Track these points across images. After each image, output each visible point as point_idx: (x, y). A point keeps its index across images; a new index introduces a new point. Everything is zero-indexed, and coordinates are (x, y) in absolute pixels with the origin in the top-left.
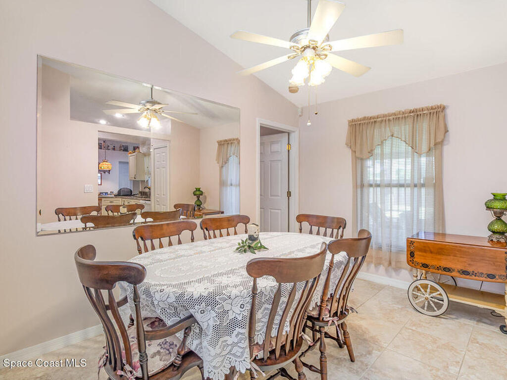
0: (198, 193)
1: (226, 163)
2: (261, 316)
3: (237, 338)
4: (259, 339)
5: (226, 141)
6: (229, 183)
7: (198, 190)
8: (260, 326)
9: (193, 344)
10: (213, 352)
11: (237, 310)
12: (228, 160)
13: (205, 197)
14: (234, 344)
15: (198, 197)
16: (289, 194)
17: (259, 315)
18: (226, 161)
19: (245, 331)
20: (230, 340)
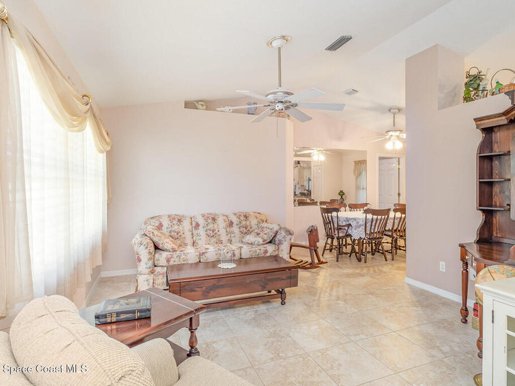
0: (342, 194)
1: (359, 175)
2: (368, 225)
3: (362, 229)
4: (368, 232)
5: (360, 161)
6: (362, 187)
7: (341, 192)
8: (368, 228)
9: (350, 232)
10: (355, 231)
11: (361, 222)
12: (361, 173)
13: (346, 197)
14: (361, 231)
15: (342, 196)
16: (399, 194)
17: (367, 225)
18: (360, 174)
19: (364, 227)
20: (360, 229)
